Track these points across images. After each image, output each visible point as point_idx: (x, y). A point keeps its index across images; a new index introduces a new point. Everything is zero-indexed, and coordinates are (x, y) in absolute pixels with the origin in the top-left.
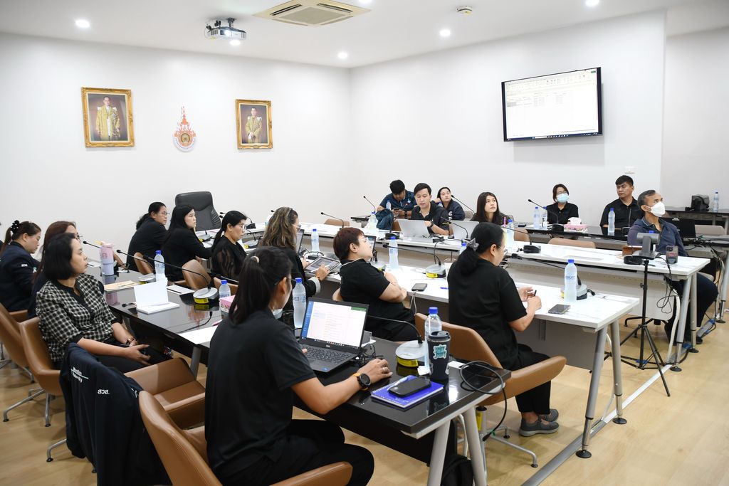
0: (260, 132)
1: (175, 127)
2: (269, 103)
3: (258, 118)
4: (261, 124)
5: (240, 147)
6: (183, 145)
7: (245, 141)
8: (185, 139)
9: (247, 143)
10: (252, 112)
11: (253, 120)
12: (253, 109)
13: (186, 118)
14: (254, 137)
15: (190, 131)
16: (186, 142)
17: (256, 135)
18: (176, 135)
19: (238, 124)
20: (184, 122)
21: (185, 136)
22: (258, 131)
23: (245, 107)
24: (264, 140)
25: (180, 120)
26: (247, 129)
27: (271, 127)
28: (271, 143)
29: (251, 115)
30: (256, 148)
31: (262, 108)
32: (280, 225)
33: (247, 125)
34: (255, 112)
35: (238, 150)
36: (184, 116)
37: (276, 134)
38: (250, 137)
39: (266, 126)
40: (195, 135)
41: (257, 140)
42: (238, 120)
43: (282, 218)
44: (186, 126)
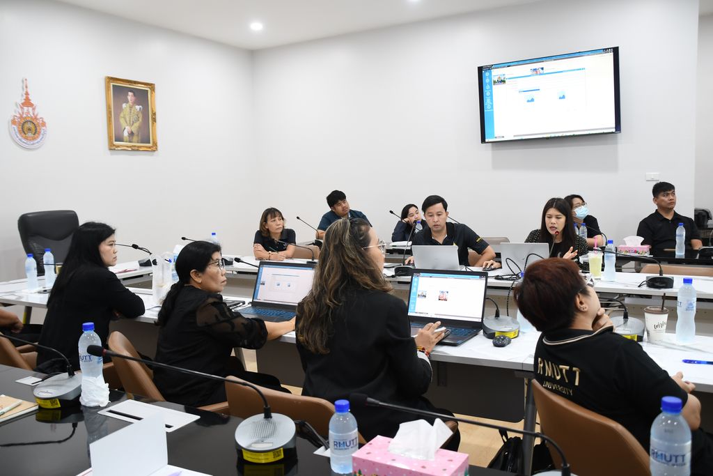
0: (140, 127)
1: (12, 110)
2: (152, 86)
3: (138, 107)
4: (140, 115)
5: (112, 148)
6: (26, 138)
7: (119, 139)
8: (29, 129)
9: (123, 141)
10: (129, 98)
11: (130, 109)
12: (130, 94)
13: (30, 97)
14: (132, 134)
15: (36, 118)
16: (30, 135)
17: (135, 131)
18: (13, 122)
19: (109, 113)
20: (27, 103)
21: (29, 125)
22: (137, 124)
23: (120, 89)
24: (144, 139)
25: (21, 100)
26: (122, 121)
27: (154, 120)
28: (155, 144)
29: (127, 102)
30: (135, 149)
31: (142, 94)
32: (341, 262)
33: (122, 115)
34: (133, 98)
35: (109, 152)
36: (27, 94)
37: (162, 130)
38: (126, 134)
39: (148, 118)
40: (44, 124)
41: (135, 138)
42: (108, 107)
43: (340, 248)
44: (30, 109)
